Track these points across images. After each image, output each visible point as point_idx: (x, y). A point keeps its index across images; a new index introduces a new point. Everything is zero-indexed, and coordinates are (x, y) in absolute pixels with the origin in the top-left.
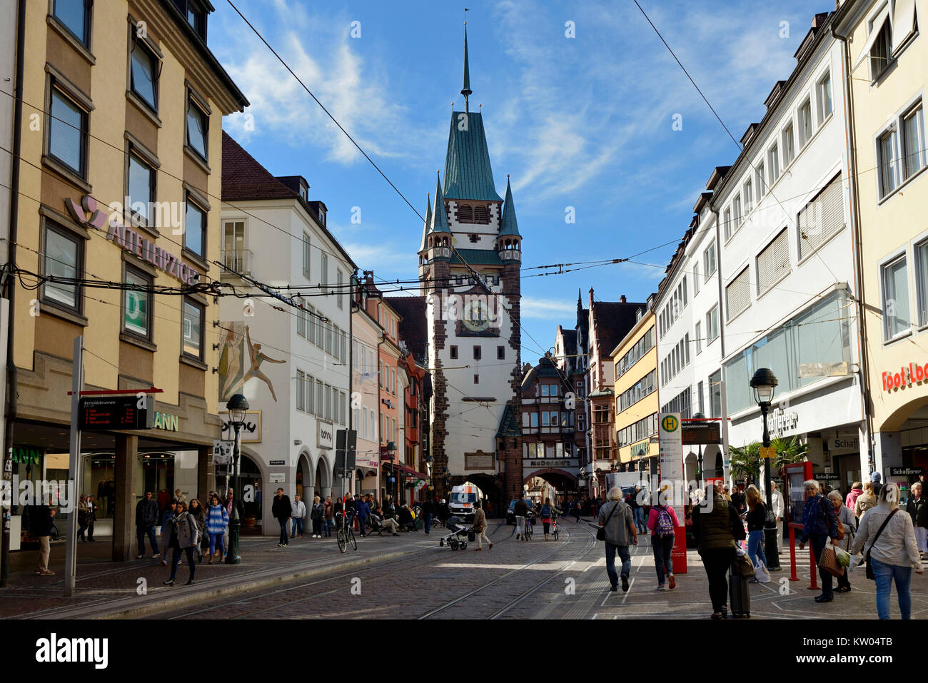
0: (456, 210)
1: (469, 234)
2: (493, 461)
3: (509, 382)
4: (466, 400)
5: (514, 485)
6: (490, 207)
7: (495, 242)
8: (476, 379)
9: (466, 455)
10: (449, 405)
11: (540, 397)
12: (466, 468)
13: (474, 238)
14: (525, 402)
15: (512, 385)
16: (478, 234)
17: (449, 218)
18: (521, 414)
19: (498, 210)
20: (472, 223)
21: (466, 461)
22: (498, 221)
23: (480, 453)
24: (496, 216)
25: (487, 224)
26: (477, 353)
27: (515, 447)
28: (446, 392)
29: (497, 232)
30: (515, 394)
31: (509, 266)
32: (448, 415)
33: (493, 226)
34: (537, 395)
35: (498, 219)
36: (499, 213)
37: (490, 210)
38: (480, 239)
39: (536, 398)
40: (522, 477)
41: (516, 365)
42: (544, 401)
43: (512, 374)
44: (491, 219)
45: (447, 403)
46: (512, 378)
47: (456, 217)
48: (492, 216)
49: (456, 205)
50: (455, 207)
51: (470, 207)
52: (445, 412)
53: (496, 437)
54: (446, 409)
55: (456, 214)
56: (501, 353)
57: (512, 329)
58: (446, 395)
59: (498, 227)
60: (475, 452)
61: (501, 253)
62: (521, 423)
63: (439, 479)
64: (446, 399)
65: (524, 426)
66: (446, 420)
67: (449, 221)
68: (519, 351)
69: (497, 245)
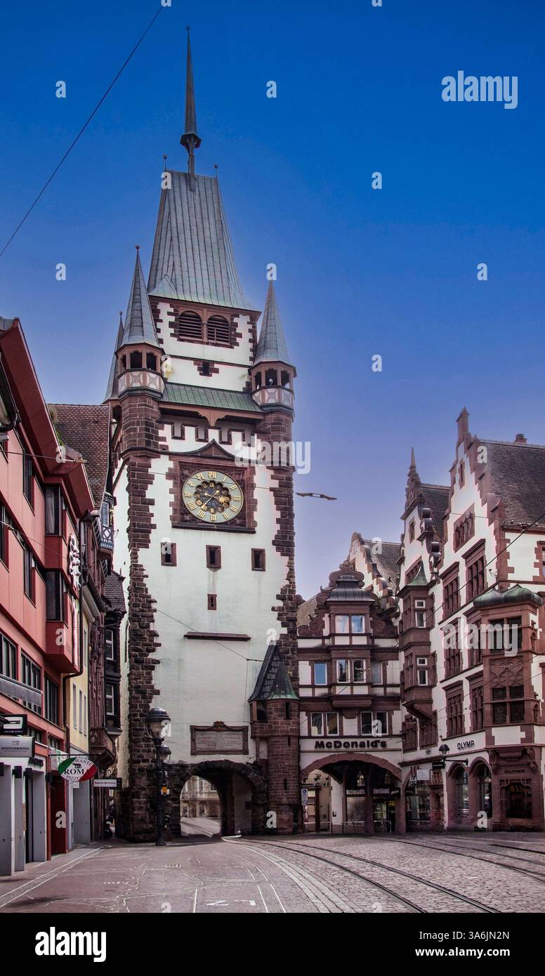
0: (172, 319)
1: (196, 361)
2: (245, 741)
3: (273, 609)
4: (190, 637)
5: (285, 780)
6: (236, 320)
7: (246, 379)
8: (212, 602)
9: (194, 729)
10: (159, 645)
11: (332, 635)
12: (194, 753)
13: (206, 368)
14: (303, 644)
15: (279, 615)
16: (214, 362)
17: (158, 331)
18: (296, 664)
19: (250, 327)
20: (202, 343)
21: (193, 740)
22: (251, 345)
23: (219, 727)
24: (247, 336)
25: (231, 347)
26: (214, 558)
27: (288, 717)
28: (153, 621)
29: (250, 363)
30: (285, 631)
31: (273, 416)
32: (158, 662)
33: (241, 352)
34: (326, 632)
35: (250, 341)
36: (253, 331)
37: (236, 325)
38: (217, 371)
39: (323, 638)
40: (299, 767)
41: (288, 583)
42: (339, 641)
43: (278, 597)
44: (238, 340)
45: (156, 640)
46: (280, 604)
47: (172, 331)
48: (240, 335)
49: (172, 310)
50: (169, 314)
51: (198, 317)
52: (151, 656)
53: (250, 701)
54: (154, 650)
55: (171, 325)
56: (258, 560)
57: (278, 521)
58: (153, 627)
59: (251, 354)
60: (211, 724)
61: (257, 394)
62: (295, 678)
63: (141, 770)
64: (155, 634)
65: (301, 683)
66: (153, 668)
67: (160, 336)
68: (291, 558)
69: (248, 384)
